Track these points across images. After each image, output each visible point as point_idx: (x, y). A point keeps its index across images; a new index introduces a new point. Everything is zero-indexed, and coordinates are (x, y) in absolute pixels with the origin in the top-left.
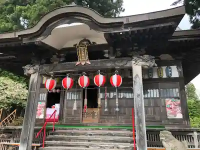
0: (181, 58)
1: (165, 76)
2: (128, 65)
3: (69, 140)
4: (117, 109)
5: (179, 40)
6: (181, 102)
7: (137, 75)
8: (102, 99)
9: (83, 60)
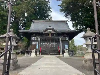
0: (69, 36)
1: (65, 40)
2: (59, 38)
9: (50, 36)
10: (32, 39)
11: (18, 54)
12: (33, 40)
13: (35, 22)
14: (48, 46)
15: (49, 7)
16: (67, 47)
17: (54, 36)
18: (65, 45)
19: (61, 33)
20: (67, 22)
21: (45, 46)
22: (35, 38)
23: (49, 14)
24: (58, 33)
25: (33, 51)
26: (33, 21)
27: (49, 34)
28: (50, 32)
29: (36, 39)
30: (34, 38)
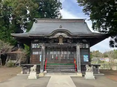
0: (89, 41)
1: (84, 47)
2: (75, 45)
3: (53, 68)
4: (68, 58)
5: (87, 37)
6: (88, 56)
7: (78, 49)
8: (63, 55)
9: (61, 43)
10: (34, 46)
11: (17, 65)
12: (34, 49)
13: (38, 21)
14: (58, 57)
15: (59, 1)
16: (88, 58)
17: (67, 42)
18: (84, 56)
19: (79, 38)
20: (85, 21)
21: (53, 58)
22: (38, 44)
23: (59, 11)
24: (74, 37)
25: (32, 68)
26: (36, 19)
27: (58, 40)
28: (61, 35)
29: (38, 47)
30: (35, 44)
